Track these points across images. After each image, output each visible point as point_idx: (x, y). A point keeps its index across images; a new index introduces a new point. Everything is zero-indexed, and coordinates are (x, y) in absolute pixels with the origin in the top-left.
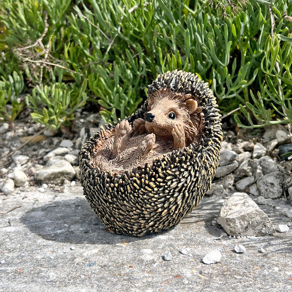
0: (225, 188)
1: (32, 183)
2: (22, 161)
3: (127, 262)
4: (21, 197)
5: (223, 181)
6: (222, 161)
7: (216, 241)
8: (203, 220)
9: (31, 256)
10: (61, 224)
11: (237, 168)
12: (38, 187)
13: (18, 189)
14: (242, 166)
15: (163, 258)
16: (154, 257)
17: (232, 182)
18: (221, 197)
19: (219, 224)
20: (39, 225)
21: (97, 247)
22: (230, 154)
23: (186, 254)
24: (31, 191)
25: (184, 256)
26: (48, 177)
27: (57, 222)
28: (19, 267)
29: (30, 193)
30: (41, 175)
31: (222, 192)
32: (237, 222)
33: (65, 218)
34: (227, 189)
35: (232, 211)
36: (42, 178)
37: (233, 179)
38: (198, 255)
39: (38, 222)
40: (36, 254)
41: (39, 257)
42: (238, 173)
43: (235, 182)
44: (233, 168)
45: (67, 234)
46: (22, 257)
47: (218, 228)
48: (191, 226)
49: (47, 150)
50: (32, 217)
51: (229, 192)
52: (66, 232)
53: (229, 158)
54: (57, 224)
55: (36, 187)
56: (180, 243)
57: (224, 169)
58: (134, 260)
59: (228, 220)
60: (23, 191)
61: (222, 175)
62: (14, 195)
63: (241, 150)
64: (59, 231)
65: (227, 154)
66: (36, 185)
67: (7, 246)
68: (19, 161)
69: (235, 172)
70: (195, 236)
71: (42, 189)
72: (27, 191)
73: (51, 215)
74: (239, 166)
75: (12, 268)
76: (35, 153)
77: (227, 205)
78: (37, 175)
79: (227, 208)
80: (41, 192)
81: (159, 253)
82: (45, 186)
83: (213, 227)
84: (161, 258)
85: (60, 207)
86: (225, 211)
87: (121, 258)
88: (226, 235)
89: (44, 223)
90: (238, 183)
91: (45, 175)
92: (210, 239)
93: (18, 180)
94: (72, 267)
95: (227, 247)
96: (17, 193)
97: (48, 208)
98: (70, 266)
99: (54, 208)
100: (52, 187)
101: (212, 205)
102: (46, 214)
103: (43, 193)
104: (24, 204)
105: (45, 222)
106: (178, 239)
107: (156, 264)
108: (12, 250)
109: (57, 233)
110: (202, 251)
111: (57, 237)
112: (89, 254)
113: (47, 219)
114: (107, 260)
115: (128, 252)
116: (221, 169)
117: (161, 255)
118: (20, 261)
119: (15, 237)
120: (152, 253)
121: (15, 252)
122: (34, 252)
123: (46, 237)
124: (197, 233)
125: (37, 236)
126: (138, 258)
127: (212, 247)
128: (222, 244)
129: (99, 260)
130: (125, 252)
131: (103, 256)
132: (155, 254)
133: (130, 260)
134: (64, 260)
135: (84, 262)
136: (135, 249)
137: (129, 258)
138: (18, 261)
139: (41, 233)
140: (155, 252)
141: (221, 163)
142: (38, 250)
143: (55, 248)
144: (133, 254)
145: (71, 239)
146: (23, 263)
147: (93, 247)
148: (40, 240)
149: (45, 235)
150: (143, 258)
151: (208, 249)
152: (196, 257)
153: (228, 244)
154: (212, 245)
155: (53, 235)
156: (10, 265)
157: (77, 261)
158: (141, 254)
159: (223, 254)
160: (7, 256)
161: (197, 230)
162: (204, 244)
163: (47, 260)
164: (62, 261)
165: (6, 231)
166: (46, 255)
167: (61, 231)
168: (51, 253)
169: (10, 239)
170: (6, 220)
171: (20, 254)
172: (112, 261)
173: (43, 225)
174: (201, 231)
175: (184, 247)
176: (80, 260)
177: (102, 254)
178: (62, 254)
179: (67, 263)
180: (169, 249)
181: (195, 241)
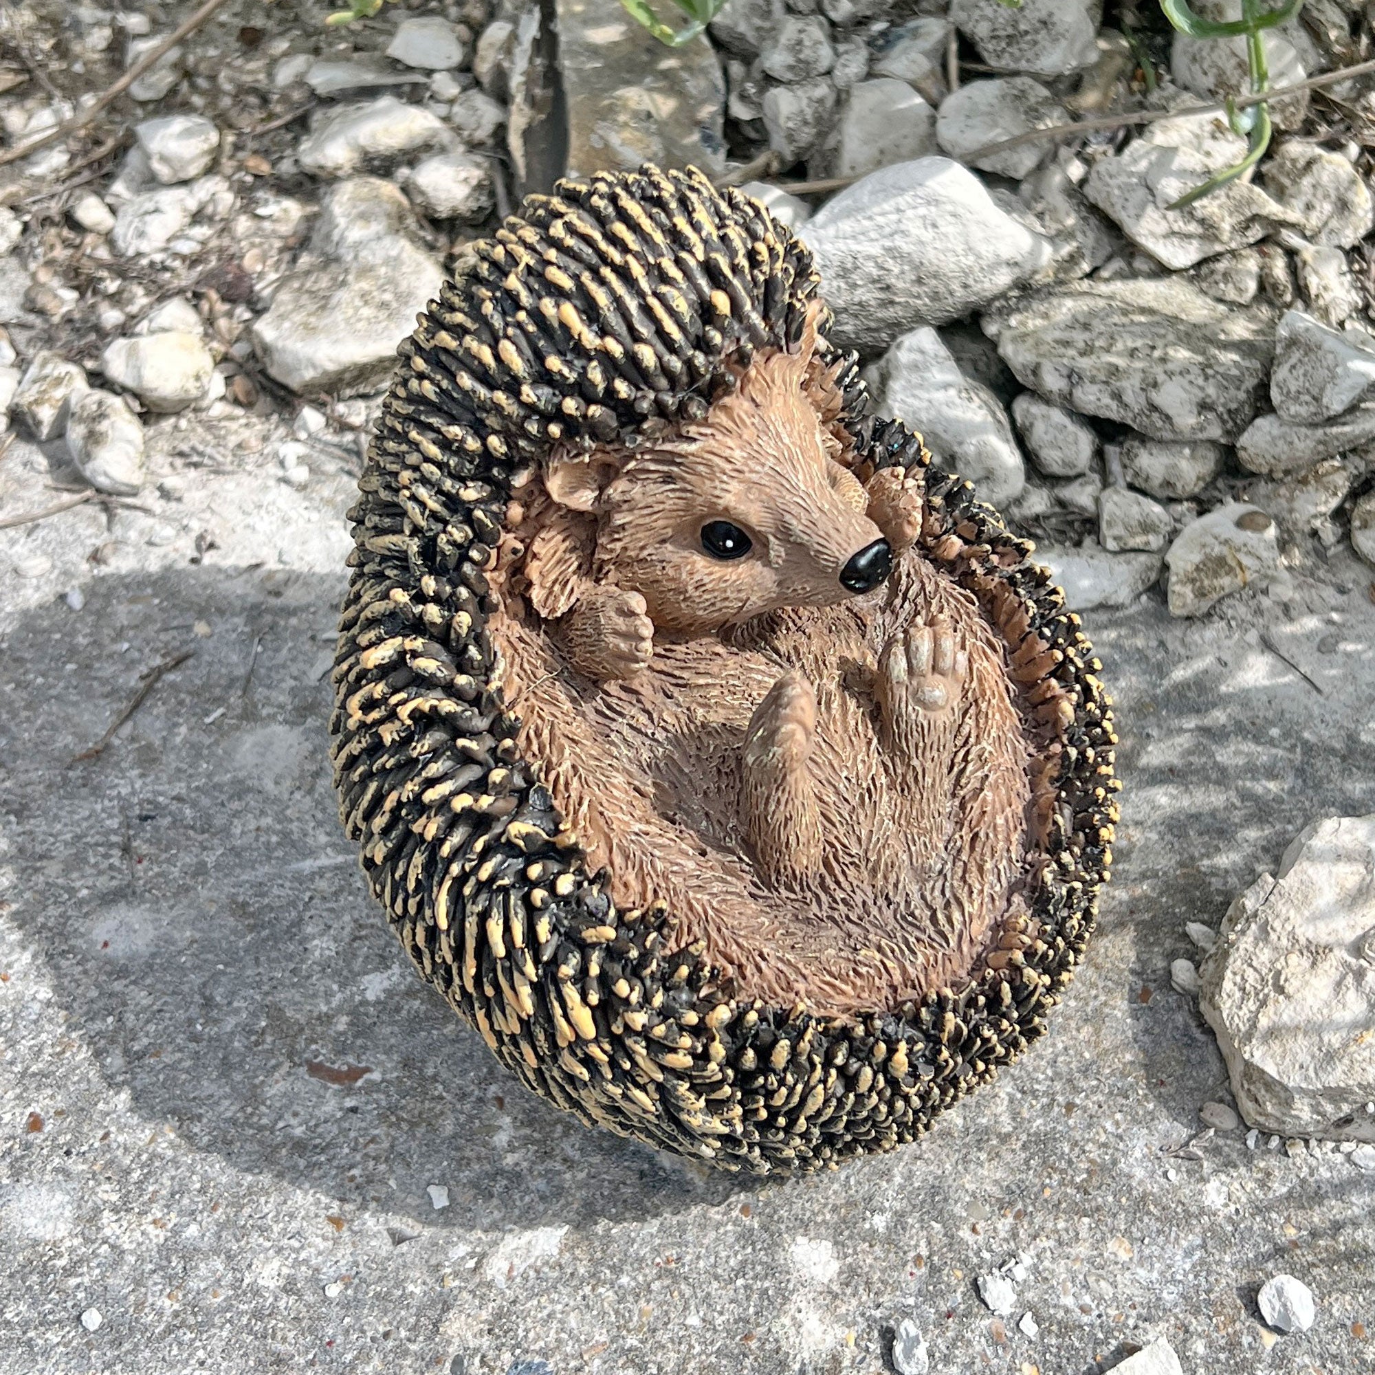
0: (1288, 535)
1: (240, 383)
2: (183, 163)
4: (185, 529)
5: (1283, 491)
6: (1297, 398)
9: (229, 1258)
12: (275, 418)
15: (888, 1343)
16: (840, 1331)
17: (1333, 504)
18: (1252, 636)
19: (1208, 1019)
20: (276, 895)
21: (560, 1191)
22: (1349, 381)
23: (1007, 1310)
24: (237, 466)
25: (995, 1324)
29: (230, 484)
31: (1265, 591)
32: (1297, 1104)
34: (1298, 548)
35: (1286, 1013)
37: (1343, 489)
39: (269, 853)
40: (254, 1238)
41: (268, 1272)
44: (1351, 440)
45: (414, 1025)
50: (241, 791)
51: (1306, 576)
52: (410, 993)
53: (1338, 403)
55: (265, 416)
59: (1252, 1072)
60: (196, 465)
62: (146, 511)
64: (374, 986)
65: (1333, 375)
66: (264, 402)
67: (113, 1132)
68: (165, 158)
69: (1360, 448)
70: (1070, 1107)
72: (218, 472)
76: (254, 69)
79: (1264, 957)
81: (868, 1284)
82: (311, 418)
83: (1173, 1000)
84: (876, 1347)
86: (1251, 976)
87: (674, 1326)
88: (1229, 1122)
89: (298, 878)
90: (1365, 525)
92: (1145, 1148)
96: (167, 494)
101: (1193, 723)
102: (312, 755)
103: (302, 490)
104: (200, 628)
105: (308, 865)
106: (982, 1138)
108: (135, 1176)
109: (365, 1002)
110: (1091, 1280)
111: (365, 1048)
112: (516, 1261)
113: (319, 816)
114: (604, 1338)
115: (712, 1260)
116: (1283, 437)
117: (878, 1306)
118: (176, 1306)
119: (152, 1028)
120: (836, 1288)
121: (151, 1201)
122: (247, 1211)
123: (307, 1046)
124: (1085, 1071)
125: (263, 1024)
126: (763, 1329)
127: (1147, 1241)
128: (1202, 1211)
129: (564, 1336)
130: (698, 1258)
131: (587, 1290)
132: (849, 1291)
133: (718, 1353)
134: (390, 1323)
135: (491, 1354)
136: (752, 1230)
137: (715, 1330)
138: (168, 1302)
139: (281, 996)
140: (850, 1275)
141: (1292, 411)
142: (263, 1200)
143: (352, 1178)
144: (740, 1282)
145: (435, 1078)
146: (189, 1327)
147: (541, 1184)
148: (277, 1075)
149: (303, 1021)
150: (783, 1343)
151: (1124, 1256)
152: (1054, 1341)
153: (1232, 1208)
154: (1146, 1219)
155: (342, 1023)
156: (127, 1346)
157: (456, 1341)
158: (779, 1290)
159: (1194, 1325)
160: (113, 1247)
161: (1087, 1031)
162: (1110, 1199)
163: (309, 1306)
164: (381, 1329)
165: (109, 950)
166: (303, 1255)
167: (386, 984)
168: (329, 1229)
169: (126, 1052)
170: (111, 816)
171: (176, 1231)
172: (630, 1350)
173: (293, 904)
174: (1106, 1044)
175: (1004, 1225)
176: (470, 1326)
177: (582, 1271)
178: (384, 1246)
179: (406, 1353)
180: (923, 1243)
181: (1064, 1165)
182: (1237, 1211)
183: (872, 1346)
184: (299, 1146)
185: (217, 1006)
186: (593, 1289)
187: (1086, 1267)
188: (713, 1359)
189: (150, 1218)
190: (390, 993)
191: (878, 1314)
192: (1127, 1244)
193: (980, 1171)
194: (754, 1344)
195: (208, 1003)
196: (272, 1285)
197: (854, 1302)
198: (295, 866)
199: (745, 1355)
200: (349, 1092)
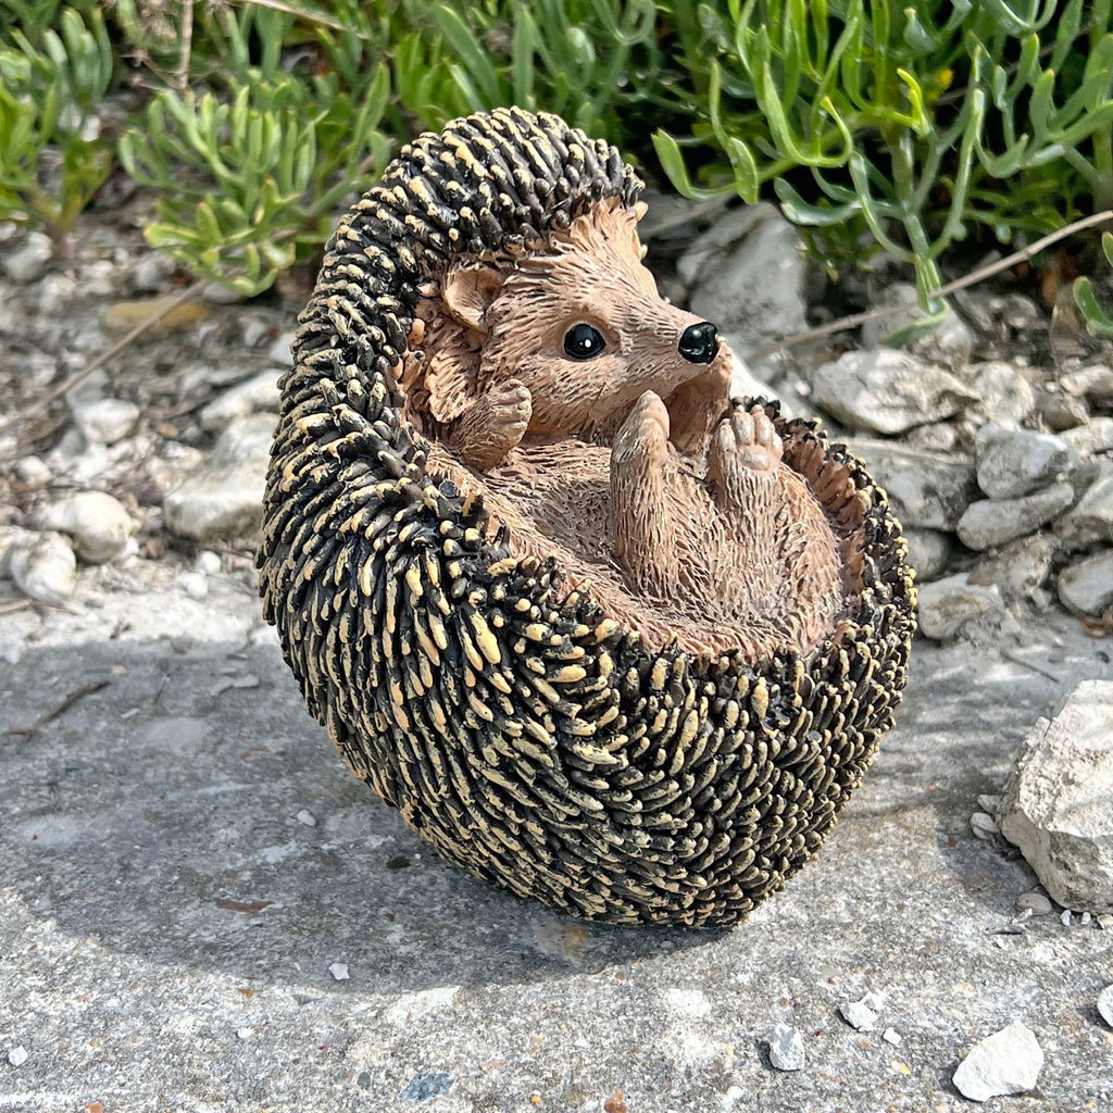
0: (1009, 598)
1: (152, 545)
2: (110, 428)
3: (595, 1074)
4: (106, 622)
5: (999, 565)
6: (1000, 477)
7: (1000, 940)
8: (931, 796)
9: (147, 1017)
10: (282, 803)
11: (1068, 509)
12: (179, 566)
13: (91, 572)
14: (1090, 504)
15: (765, 1051)
16: (718, 1046)
17: (1041, 571)
18: (994, 653)
19: (1011, 838)
20: (185, 807)
21: (450, 968)
22: (1039, 449)
23: (870, 1028)
24: (149, 588)
25: (861, 1038)
26: (223, 525)
27: (264, 789)
28: (94, 1092)
29: (143, 599)
30: (194, 517)
31: (998, 627)
32: (1102, 858)
33: (299, 767)
34: (1018, 606)
35: (1079, 795)
36: (197, 529)
37: (1047, 558)
38: (925, 1039)
39: (178, 785)
40: (171, 1004)
41: (184, 1025)
42: (1069, 531)
43: (1056, 568)
44: (1047, 511)
45: (310, 876)
46: (110, 1018)
47: (1004, 855)
48: (876, 836)
49: (219, 377)
50: (152, 753)
51: (1027, 622)
52: (305, 857)
53: (1033, 467)
54: (266, 801)
55: (172, 565)
56: (838, 949)
57: (1008, 516)
58: (627, 1066)
59: (1058, 841)
60: (115, 590)
61: (995, 540)
62: (73, 614)
63: (1080, 411)
64: (274, 854)
65: (1026, 450)
66: (170, 557)
67: (40, 945)
68: (96, 425)
69: (1055, 525)
70: (901, 907)
71: (195, 581)
72: (133, 592)
73: (236, 746)
74: (1075, 503)
75: (64, 1098)
76: (167, 383)
77: (1049, 753)
78: (176, 511)
79: (1051, 768)
80: (191, 597)
81: (740, 1017)
82: (209, 560)
83: (977, 844)
84: (754, 1054)
85: (276, 694)
86: (1043, 783)
87: (565, 1047)
88: (1045, 906)
89: (205, 798)
90: (1070, 580)
91: (211, 516)
92: (973, 929)
93: (92, 538)
94: (339, 1102)
95: (1059, 983)
96: (90, 604)
97: (226, 700)
98: (330, 1094)
99: (252, 696)
100: (241, 569)
101: (956, 699)
102: (214, 733)
103: (201, 600)
104: (118, 670)
105: (212, 790)
106: (826, 927)
107: (735, 1092)
108: (61, 970)
109: (265, 864)
110: (943, 1009)
111: (267, 891)
112: (413, 1011)
113: (221, 765)
114: (500, 1057)
115: (595, 1005)
116: (993, 512)
117: (752, 1029)
118: (98, 1049)
119: (76, 883)
120: (711, 1019)
121: (75, 984)
122: (163, 988)
123: (215, 890)
124: (910, 886)
125: (176, 878)
126: (645, 1047)
127: (987, 983)
128: (1033, 964)
129: (461, 1055)
130: (582, 1004)
131: (481, 1027)
132: (723, 1021)
133: (608, 1063)
134: (300, 1053)
135: (395, 1070)
136: (628, 988)
137: (602, 1048)
138: (89, 1048)
139: (191, 862)
140: (723, 1012)
141: (998, 487)
142: (178, 980)
143: (260, 966)
144: (622, 1018)
145: (331, 905)
146: (111, 1062)
147: (433, 964)
148: (189, 907)
149: (211, 874)
150: (667, 1054)
151: (969, 994)
152: (917, 1047)
153: (1059, 961)
154: (984, 971)
155: (247, 876)
156: (50, 1076)
157: (362, 1063)
158: (658, 1021)
159: (1043, 1032)
160: (38, 1014)
161: (905, 864)
162: (949, 960)
163: (222, 1045)
164: (291, 1057)
165: (38, 841)
166: (216, 1013)
167: (285, 853)
168: (240, 997)
169: (52, 897)
170: (40, 769)
171: (98, 1003)
172: (525, 1063)
173: (201, 811)
174: (924, 870)
175: (857, 978)
176: (374, 1052)
177: (475, 1015)
178: (293, 1006)
179: (315, 1072)
180: (785, 990)
181: (902, 940)
182: (1064, 963)
183: (751, 1054)
184: (210, 947)
185: (134, 869)
186: (487, 1026)
187: (936, 1002)
188: (603, 1066)
189: (74, 995)
190: (288, 859)
191: (752, 1034)
192: (970, 986)
193: (828, 947)
194: (640, 1056)
195: (126, 868)
196: (188, 1033)
197: (729, 1028)
198: (200, 791)
199: (633, 1063)
200: (255, 915)
